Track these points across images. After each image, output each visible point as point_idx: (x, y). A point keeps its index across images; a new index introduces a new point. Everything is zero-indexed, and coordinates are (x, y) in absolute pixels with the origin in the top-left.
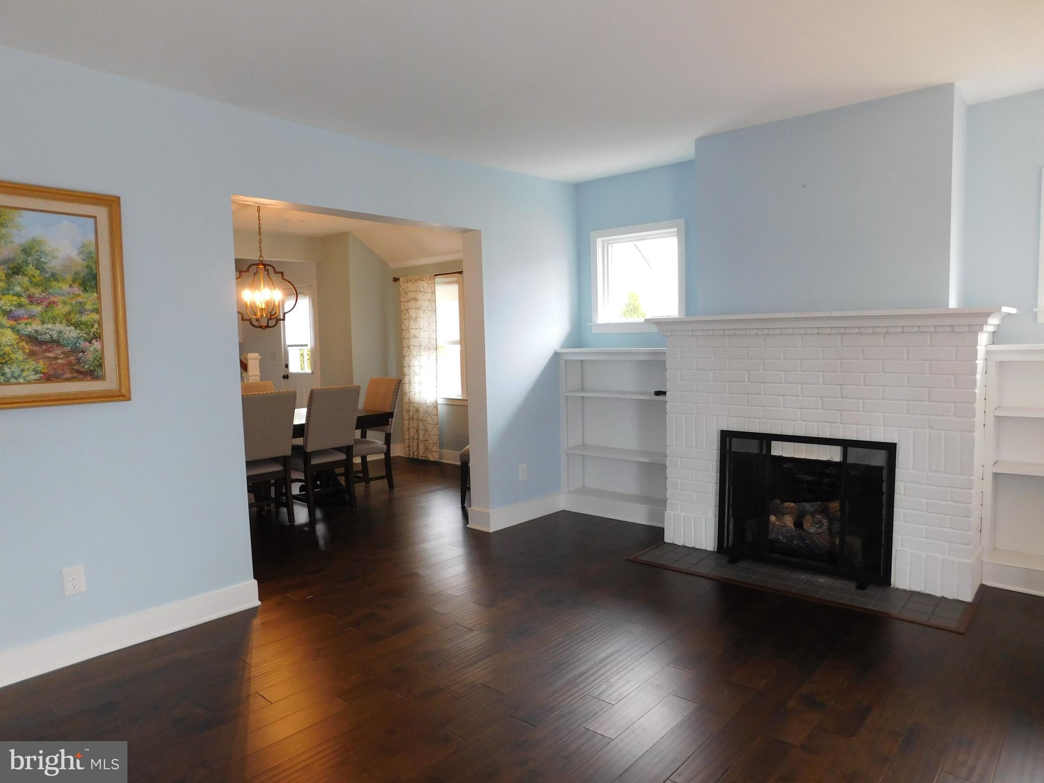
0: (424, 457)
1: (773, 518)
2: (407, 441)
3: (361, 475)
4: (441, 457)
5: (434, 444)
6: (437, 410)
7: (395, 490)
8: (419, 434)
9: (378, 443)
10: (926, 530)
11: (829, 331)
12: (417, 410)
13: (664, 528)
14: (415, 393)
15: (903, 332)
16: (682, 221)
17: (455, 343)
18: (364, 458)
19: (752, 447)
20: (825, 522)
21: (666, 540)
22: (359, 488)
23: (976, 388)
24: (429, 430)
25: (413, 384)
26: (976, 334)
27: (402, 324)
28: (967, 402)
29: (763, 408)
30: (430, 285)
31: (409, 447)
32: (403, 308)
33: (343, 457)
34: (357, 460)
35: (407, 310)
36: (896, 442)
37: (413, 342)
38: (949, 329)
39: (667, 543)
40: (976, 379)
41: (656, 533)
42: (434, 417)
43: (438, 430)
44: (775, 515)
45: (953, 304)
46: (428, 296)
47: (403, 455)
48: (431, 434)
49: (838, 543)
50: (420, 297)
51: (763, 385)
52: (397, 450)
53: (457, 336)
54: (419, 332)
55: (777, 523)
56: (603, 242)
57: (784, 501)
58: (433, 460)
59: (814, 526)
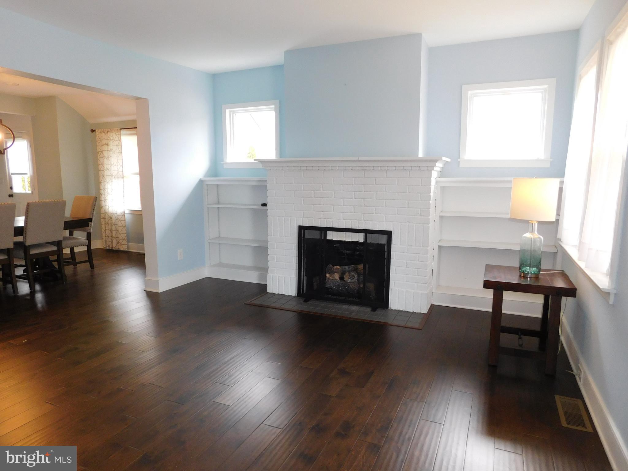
0: (117, 248)
1: (328, 275)
2: (104, 238)
3: (70, 260)
4: (128, 248)
5: (123, 239)
6: (125, 217)
7: (95, 269)
8: (112, 233)
9: (81, 239)
10: (406, 277)
11: (358, 168)
12: (111, 218)
13: (267, 285)
14: (109, 207)
15: (396, 169)
16: (277, 101)
17: (136, 174)
18: (72, 250)
19: (316, 235)
20: (356, 276)
21: (269, 291)
22: (68, 270)
23: (430, 200)
24: (120, 230)
25: (107, 200)
26: (431, 171)
27: (99, 161)
28: (426, 208)
29: (323, 212)
30: (117, 135)
31: (106, 242)
32: (98, 150)
33: (55, 248)
34: (67, 251)
35: (102, 152)
36: (392, 230)
37: (106, 173)
38: (418, 168)
39: (269, 293)
40: (430, 196)
41: (263, 288)
42: (123, 222)
43: (126, 230)
44: (329, 274)
45: (421, 154)
46: (117, 143)
47: (102, 247)
48: (120, 233)
49: (362, 287)
50: (111, 143)
51: (322, 199)
52: (96, 244)
53: (137, 170)
54: (110, 166)
55: (330, 278)
56: (230, 112)
57: (334, 266)
58: (123, 250)
59: (350, 279)
